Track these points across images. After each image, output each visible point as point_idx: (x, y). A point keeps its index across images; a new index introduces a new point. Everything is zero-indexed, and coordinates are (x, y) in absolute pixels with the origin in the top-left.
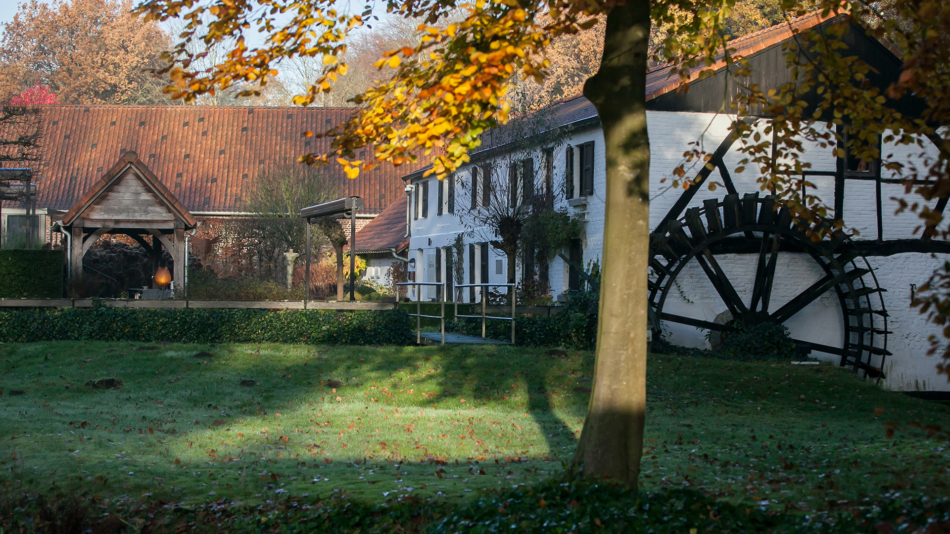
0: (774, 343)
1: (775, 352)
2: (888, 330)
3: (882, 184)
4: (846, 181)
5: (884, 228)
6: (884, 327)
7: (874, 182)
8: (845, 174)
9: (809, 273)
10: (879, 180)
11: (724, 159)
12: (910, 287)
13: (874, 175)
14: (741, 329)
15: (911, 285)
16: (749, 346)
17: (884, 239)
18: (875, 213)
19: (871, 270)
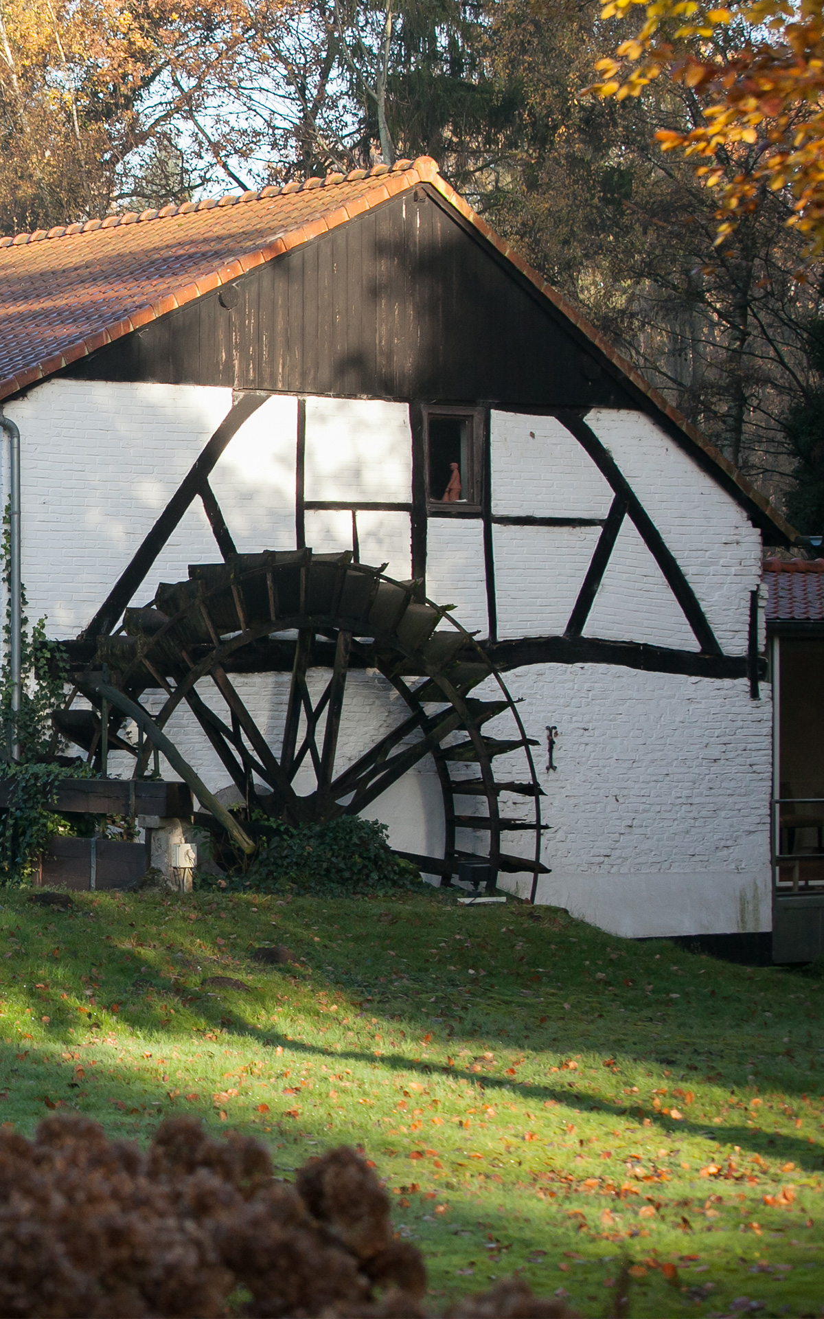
0: (369, 859)
1: (375, 876)
2: (543, 823)
3: (495, 527)
4: (431, 521)
5: (498, 616)
6: (535, 819)
7: (479, 523)
8: (428, 507)
9: (368, 708)
10: (489, 520)
11: (212, 478)
12: (546, 733)
13: (479, 509)
14: (287, 830)
15: (548, 728)
16: (325, 865)
17: (500, 637)
18: (484, 585)
19: (510, 703)
